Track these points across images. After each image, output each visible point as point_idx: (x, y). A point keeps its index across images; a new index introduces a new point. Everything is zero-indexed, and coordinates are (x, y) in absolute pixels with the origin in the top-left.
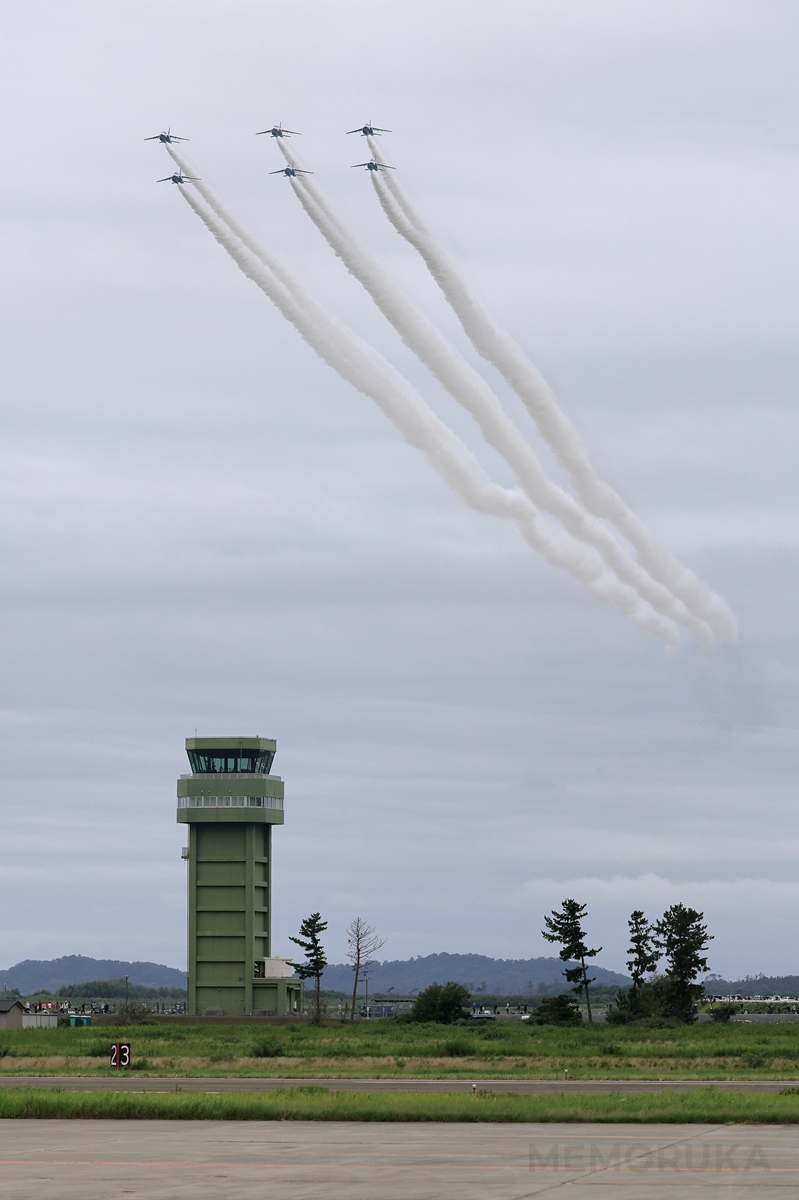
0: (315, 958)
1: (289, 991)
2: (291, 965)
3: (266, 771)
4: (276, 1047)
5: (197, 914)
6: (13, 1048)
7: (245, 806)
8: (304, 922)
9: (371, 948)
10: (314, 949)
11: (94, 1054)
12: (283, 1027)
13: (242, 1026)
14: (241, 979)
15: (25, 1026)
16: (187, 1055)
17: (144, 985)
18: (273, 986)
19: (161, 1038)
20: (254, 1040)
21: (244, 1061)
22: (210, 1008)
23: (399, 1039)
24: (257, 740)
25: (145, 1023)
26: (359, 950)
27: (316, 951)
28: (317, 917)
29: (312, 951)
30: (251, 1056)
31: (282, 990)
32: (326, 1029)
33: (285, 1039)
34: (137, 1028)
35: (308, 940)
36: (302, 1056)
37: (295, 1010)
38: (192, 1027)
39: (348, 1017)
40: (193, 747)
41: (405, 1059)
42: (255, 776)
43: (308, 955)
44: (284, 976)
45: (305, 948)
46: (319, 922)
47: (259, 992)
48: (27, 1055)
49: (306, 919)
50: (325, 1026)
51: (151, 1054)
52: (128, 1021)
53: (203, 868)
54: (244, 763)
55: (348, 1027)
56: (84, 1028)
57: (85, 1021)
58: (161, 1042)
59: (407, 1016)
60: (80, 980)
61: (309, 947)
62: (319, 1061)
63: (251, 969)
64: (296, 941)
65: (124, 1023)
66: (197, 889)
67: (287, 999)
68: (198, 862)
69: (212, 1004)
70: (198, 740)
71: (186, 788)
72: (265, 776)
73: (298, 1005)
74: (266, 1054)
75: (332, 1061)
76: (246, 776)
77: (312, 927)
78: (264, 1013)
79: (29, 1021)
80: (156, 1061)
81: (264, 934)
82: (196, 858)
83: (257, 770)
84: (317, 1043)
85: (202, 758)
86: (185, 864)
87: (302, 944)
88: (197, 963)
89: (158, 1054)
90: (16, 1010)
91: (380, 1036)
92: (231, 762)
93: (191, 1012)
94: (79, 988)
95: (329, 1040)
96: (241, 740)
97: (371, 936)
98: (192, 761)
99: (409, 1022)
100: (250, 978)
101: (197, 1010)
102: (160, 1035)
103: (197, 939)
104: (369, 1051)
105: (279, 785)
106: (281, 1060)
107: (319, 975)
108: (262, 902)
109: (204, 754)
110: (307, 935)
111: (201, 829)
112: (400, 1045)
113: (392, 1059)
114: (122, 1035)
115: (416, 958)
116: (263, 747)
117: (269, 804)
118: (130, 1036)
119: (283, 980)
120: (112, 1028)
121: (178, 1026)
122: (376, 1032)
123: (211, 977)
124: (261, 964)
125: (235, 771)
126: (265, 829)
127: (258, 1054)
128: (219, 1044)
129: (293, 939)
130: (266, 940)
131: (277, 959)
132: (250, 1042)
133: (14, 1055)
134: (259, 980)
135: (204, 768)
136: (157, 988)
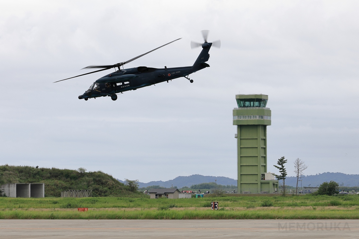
0: (283, 173)
1: (274, 184)
2: (274, 175)
3: (264, 106)
4: (270, 203)
5: (241, 157)
6: (176, 205)
7: (257, 119)
8: (279, 160)
9: (303, 169)
10: (282, 169)
11: (205, 206)
12: (272, 197)
13: (257, 197)
14: (256, 181)
15: (180, 197)
16: (238, 206)
17: (221, 184)
18: (268, 183)
19: (229, 201)
20: (262, 201)
21: (258, 208)
22: (246, 191)
23: (313, 200)
24: (261, 95)
25: (223, 196)
26: (298, 170)
27: (283, 170)
28: (283, 158)
29: (282, 170)
30: (261, 206)
31: (271, 184)
32: (287, 198)
33: (273, 201)
34: (220, 198)
35: (280, 166)
36: (279, 206)
37: (276, 191)
38: (239, 198)
39: (295, 194)
40: (238, 98)
41: (316, 207)
42: (261, 108)
43: (280, 172)
44: (272, 179)
45: (279, 169)
46: (284, 160)
47: (263, 185)
48: (182, 207)
49: (280, 159)
50: (287, 197)
51: (225, 206)
52: (217, 195)
53: (243, 141)
54: (257, 104)
55: (295, 197)
56: (201, 198)
57: (201, 196)
58: (229, 202)
59: (316, 193)
60: (198, 183)
61: (281, 169)
62: (285, 208)
63: (260, 177)
64: (276, 167)
65: (215, 196)
66: (241, 148)
67: (273, 187)
68: (241, 139)
69: (247, 189)
70: (240, 96)
71: (236, 113)
72: (264, 108)
73: (277, 190)
74: (266, 206)
75: (290, 208)
76: (257, 108)
77: (282, 161)
78: (265, 192)
79: (181, 196)
80: (227, 208)
81: (264, 164)
82: (240, 138)
83: (261, 106)
84: (284, 202)
85: (241, 102)
86: (236, 139)
87: (278, 168)
88: (241, 175)
89: (228, 206)
90: (177, 192)
91: (306, 200)
92: (252, 103)
93: (239, 193)
94: (198, 186)
95: (288, 201)
96: (256, 95)
97: (303, 165)
98: (238, 103)
99: (317, 195)
100: (259, 180)
101: (241, 191)
102: (228, 200)
103: (241, 166)
104: (303, 204)
105: (269, 112)
106: (272, 208)
107: (284, 179)
108: (264, 153)
109: (242, 101)
110: (280, 165)
111: (241, 127)
112: (314, 203)
113: (311, 207)
114: (215, 200)
115: (318, 174)
116: (263, 98)
117: (265, 118)
118: (218, 200)
119: (271, 181)
120: (211, 198)
121: (234, 197)
122: (305, 199)
123: (246, 180)
124: (263, 175)
125: (253, 106)
126: (264, 127)
127: (264, 206)
128: (249, 202)
129: (275, 166)
130: (265, 167)
131: (269, 173)
132: (260, 202)
133: (176, 207)
134: (263, 181)
135: (242, 106)
136: (226, 185)
